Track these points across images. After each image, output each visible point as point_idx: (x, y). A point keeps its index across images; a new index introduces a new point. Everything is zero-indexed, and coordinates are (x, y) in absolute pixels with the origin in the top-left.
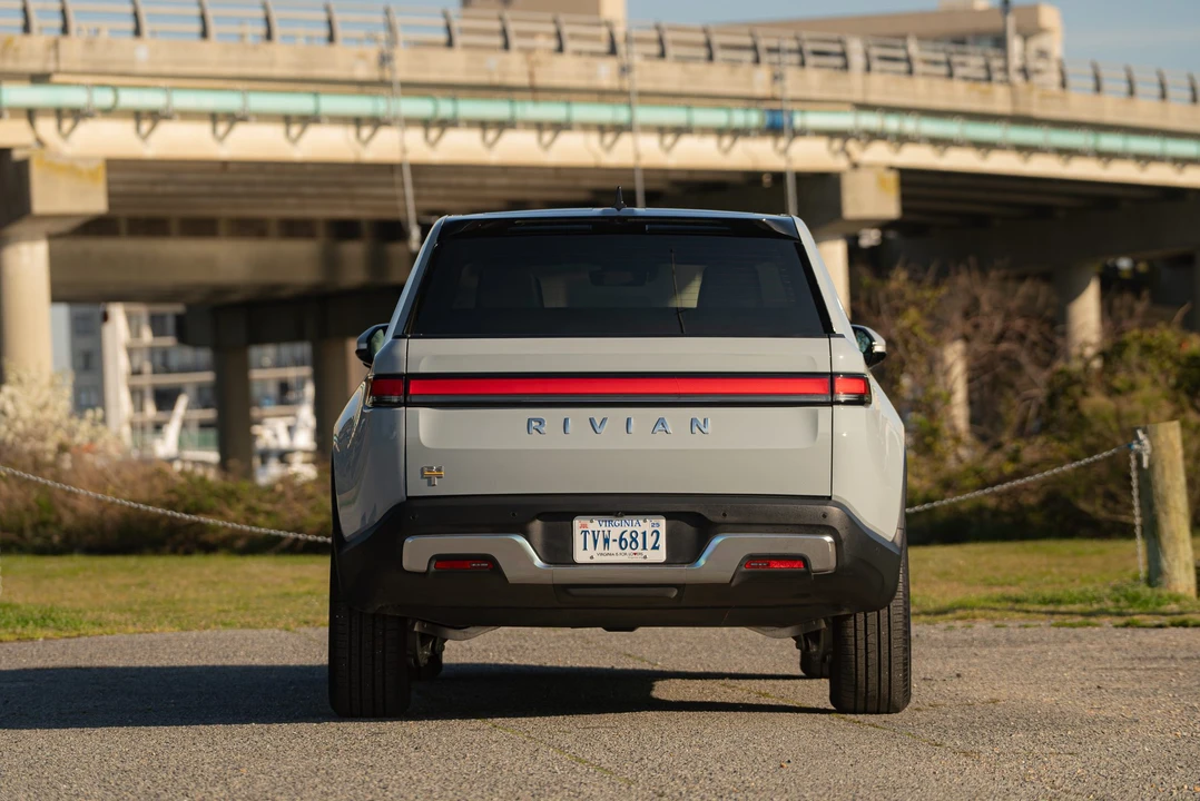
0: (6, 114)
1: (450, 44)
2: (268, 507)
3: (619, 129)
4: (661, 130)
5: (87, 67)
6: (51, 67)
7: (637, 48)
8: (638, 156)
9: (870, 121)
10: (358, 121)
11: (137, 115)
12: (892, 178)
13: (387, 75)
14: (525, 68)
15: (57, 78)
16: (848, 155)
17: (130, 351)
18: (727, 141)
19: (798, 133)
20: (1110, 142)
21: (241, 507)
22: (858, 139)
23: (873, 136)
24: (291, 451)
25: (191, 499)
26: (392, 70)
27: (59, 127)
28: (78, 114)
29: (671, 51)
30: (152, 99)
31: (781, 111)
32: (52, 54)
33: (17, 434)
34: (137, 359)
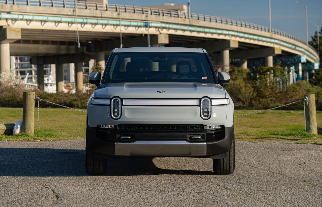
0: (2, 19)
1: (86, 8)
2: (59, 98)
3: (117, 25)
4: (125, 26)
5: (18, 11)
6: (11, 10)
7: (121, 10)
8: (121, 31)
9: (163, 25)
10: (69, 23)
11: (27, 20)
12: (167, 36)
13: (74, 14)
14: (100, 13)
15: (12, 13)
16: (159, 31)
17: (16, 64)
18: (137, 28)
19: (151, 27)
20: (207, 30)
21: (53, 98)
22: (161, 28)
23: (164, 28)
24: (48, 84)
25: (43, 96)
26: (76, 13)
27: (12, 22)
28: (16, 20)
29: (127, 11)
30: (30, 17)
31: (147, 23)
32: (11, 8)
33: (5, 82)
34: (17, 66)
